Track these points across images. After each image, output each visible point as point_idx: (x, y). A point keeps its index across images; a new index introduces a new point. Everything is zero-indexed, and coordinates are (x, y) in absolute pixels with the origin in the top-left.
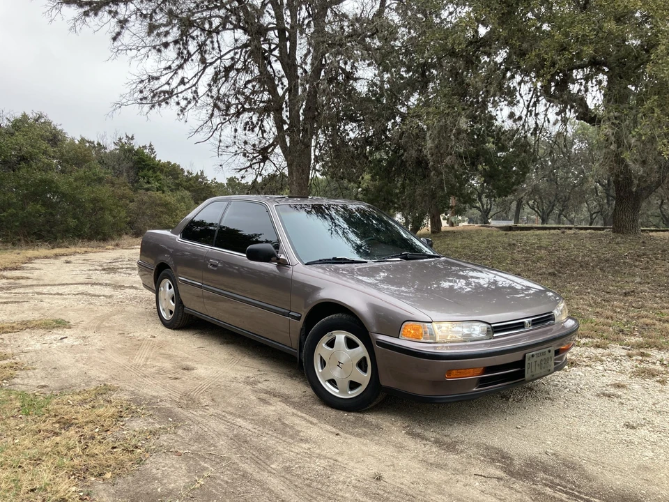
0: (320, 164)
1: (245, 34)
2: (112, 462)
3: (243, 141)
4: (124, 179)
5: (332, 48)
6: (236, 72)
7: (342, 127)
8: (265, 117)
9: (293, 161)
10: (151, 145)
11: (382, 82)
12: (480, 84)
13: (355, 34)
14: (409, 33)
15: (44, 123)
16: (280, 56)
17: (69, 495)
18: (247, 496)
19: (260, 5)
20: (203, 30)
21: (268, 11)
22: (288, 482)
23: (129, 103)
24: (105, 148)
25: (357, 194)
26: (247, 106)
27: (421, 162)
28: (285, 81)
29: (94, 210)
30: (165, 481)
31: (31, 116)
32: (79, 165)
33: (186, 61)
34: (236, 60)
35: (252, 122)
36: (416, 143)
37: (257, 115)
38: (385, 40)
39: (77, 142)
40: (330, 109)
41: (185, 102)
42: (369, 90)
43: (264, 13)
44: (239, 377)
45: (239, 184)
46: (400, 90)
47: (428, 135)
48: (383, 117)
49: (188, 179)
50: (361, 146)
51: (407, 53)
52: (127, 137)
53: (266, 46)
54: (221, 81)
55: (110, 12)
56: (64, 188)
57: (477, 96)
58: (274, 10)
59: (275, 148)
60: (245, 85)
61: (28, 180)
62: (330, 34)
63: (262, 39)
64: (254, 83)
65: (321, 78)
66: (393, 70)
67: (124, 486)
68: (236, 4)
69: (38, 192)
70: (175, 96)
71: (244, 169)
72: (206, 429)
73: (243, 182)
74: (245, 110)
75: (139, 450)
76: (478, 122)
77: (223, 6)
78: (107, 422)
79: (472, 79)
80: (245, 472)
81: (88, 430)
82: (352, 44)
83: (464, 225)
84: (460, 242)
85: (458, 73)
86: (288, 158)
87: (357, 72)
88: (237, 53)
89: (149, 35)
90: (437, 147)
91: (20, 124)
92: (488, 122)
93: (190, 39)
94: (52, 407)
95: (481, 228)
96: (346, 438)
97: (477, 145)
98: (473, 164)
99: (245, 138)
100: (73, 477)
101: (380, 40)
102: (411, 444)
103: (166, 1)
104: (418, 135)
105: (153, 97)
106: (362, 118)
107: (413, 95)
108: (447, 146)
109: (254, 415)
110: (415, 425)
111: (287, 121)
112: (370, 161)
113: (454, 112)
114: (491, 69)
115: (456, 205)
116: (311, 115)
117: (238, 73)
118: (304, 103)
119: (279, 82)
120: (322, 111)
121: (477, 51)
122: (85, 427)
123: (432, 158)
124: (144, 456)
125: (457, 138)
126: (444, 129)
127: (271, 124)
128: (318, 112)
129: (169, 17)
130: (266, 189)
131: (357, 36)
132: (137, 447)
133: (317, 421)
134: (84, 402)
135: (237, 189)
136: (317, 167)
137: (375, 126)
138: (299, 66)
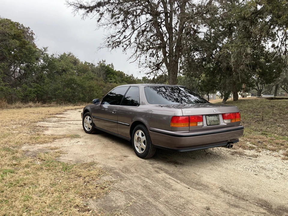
0: (182, 70)
1: (151, 16)
2: (96, 193)
4: (101, 78)
5: (188, 19)
6: (147, 32)
7: (192, 54)
8: (159, 51)
9: (170, 69)
10: (112, 64)
11: (211, 33)
12: (257, 32)
13: (198, 13)
14: (224, 10)
15: (72, 56)
16: (165, 25)
17: (80, 204)
18: (149, 211)
19: (157, 3)
20: (133, 15)
21: (160, 5)
22: (167, 207)
23: (103, 47)
24: (94, 66)
25: (199, 83)
26: (151, 46)
27: (229, 68)
28: (168, 35)
29: (90, 90)
30: (116, 202)
31: (67, 54)
32: (84, 73)
33: (126, 28)
34: (147, 27)
35: (153, 53)
36: (226, 60)
37: (155, 50)
38: (212, 15)
39: (84, 63)
40: (187, 46)
41: (126, 46)
42: (205, 37)
43: (159, 6)
45: (147, 79)
46: (219, 36)
47: (232, 56)
48: (211, 49)
49: (127, 78)
50: (201, 62)
51: (223, 19)
52: (103, 61)
53: (159, 21)
54: (141, 36)
55: (97, 10)
56: (79, 82)
57: (256, 38)
58: (163, 5)
59: (162, 64)
60: (151, 37)
61: (65, 79)
62: (187, 14)
63: (158, 18)
64: (154, 37)
65: (183, 33)
67: (100, 203)
68: (147, 3)
69: (69, 84)
70: (122, 44)
71: (149, 73)
72: (133, 182)
73: (149, 78)
74: (150, 48)
75: (106, 189)
76: (256, 49)
77: (142, 4)
78: (94, 177)
79: (254, 30)
80: (149, 201)
81: (87, 179)
82: (197, 17)
83: (249, 97)
84: (247, 105)
85: (247, 27)
86: (168, 68)
87: (199, 29)
88: (147, 24)
89: (112, 19)
90: (236, 61)
91: (63, 57)
92: (261, 50)
93: (128, 20)
94: (74, 169)
95: (258, 98)
96: (193, 190)
97: (256, 60)
98: (254, 69)
99: (150, 60)
100: (81, 197)
101: (210, 14)
102: (222, 195)
103: (119, 4)
104: (227, 56)
105: (113, 44)
106: (201, 49)
107: (225, 39)
108: (241, 61)
109: (153, 177)
110: (224, 187)
111: (168, 52)
112: (205, 68)
113: (245, 45)
114: (263, 25)
115: (245, 88)
116: (179, 49)
117: (147, 33)
118: (175, 44)
119: (165, 35)
120: (183, 47)
121: (256, 17)
122: (86, 178)
123: (234, 67)
124: (108, 191)
125: (246, 57)
126: (240, 53)
127: (161, 54)
128: (181, 47)
129: (120, 11)
130: (159, 81)
131: (200, 14)
132: (105, 187)
133: (180, 182)
134: (85, 168)
135: (146, 82)
136: (181, 72)
137: (208, 53)
138: (173, 28)
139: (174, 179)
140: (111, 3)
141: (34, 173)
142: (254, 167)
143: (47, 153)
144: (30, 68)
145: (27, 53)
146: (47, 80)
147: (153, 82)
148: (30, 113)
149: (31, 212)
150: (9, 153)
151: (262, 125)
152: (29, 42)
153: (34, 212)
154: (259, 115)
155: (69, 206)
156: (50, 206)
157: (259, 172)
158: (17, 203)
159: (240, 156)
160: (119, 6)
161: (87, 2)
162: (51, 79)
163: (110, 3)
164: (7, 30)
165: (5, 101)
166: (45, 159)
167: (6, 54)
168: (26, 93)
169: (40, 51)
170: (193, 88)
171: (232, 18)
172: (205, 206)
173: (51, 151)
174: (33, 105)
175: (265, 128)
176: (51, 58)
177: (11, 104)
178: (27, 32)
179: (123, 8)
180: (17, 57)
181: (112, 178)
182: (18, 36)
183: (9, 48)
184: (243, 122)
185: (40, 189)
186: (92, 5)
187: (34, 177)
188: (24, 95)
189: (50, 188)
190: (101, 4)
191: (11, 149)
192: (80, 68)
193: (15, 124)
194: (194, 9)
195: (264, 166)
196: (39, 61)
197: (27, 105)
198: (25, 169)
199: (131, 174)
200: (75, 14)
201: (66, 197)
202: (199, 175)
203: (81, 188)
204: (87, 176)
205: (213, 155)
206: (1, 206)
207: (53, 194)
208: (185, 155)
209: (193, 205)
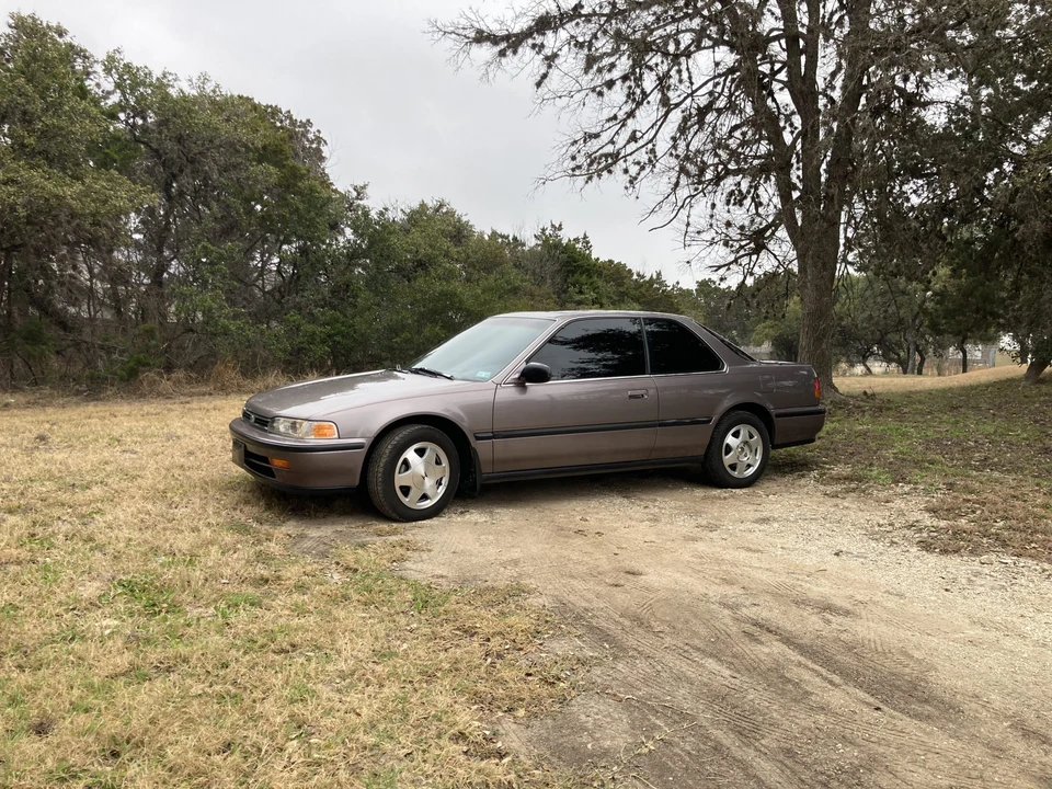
0: (856, 252)
1: (732, 52)
2: (525, 695)
3: (725, 221)
4: (547, 288)
5: (882, 56)
6: (715, 114)
7: (898, 188)
9: (808, 250)
10: (585, 237)
11: (977, 103)
13: (925, 27)
14: (1032, 10)
15: (447, 213)
16: (789, 81)
17: (470, 729)
19: (757, 3)
20: (666, 54)
21: (769, 10)
22: (788, 772)
24: (524, 245)
25: (924, 302)
26: (732, 166)
28: (797, 120)
30: (598, 735)
31: (430, 205)
32: (488, 270)
33: (639, 104)
34: (717, 95)
35: (740, 191)
36: (1044, 207)
37: (749, 179)
38: (984, 30)
39: (487, 238)
40: (875, 159)
41: (638, 167)
42: (950, 121)
43: (763, 14)
44: (711, 594)
45: (717, 289)
46: (1012, 115)
48: (977, 165)
49: (638, 285)
50: (933, 219)
51: (1028, 46)
52: (553, 226)
53: (765, 68)
54: (692, 131)
55: (534, 46)
56: (469, 303)
58: (780, 7)
59: (776, 229)
60: (730, 132)
61: (426, 293)
62: (878, 32)
63: (759, 57)
64: (745, 129)
65: (860, 108)
67: (541, 732)
68: (718, 6)
69: (437, 310)
70: (622, 161)
71: (724, 266)
72: (659, 668)
73: (723, 286)
74: (728, 172)
75: (562, 684)
77: (697, 12)
78: (521, 638)
80: (719, 742)
81: (495, 644)
82: (919, 45)
86: (800, 246)
87: (927, 91)
88: (718, 84)
89: (586, 72)
91: (418, 217)
93: (646, 71)
94: (451, 606)
96: (893, 717)
99: (726, 216)
100: (476, 707)
101: (974, 29)
102: (1020, 747)
103: (612, 18)
104: (1047, 192)
105: (591, 164)
106: (935, 169)
107: (1038, 122)
109: (734, 656)
110: (1029, 715)
111: (798, 184)
112: (950, 244)
116: (840, 171)
117: (718, 117)
118: (829, 153)
119: (786, 122)
120: (860, 164)
122: (492, 640)
124: (569, 694)
127: (771, 191)
128: (852, 165)
129: (616, 42)
130: (760, 296)
131: (929, 31)
132: (559, 679)
133: (841, 682)
134: (490, 605)
135: (713, 299)
136: (850, 257)
137: (962, 181)
138: (820, 93)
139: (817, 667)
140: (585, 16)
141: (320, 613)
143: (363, 546)
144: (310, 256)
145: (301, 206)
146: (364, 298)
147: (740, 299)
149: (312, 741)
150: (247, 542)
152: (308, 171)
153: (323, 743)
155: (433, 732)
156: (374, 727)
158: (268, 707)
160: (614, 25)
161: (502, 19)
162: (377, 293)
163: (580, 16)
164: (243, 134)
165: (234, 368)
166: (355, 566)
167: (237, 213)
168: (298, 340)
169: (344, 197)
170: (901, 321)
173: (375, 538)
176: (377, 223)
177: (253, 378)
178: (304, 135)
180: (272, 221)
181: (581, 648)
182: (275, 152)
183: (247, 192)
185: (342, 666)
186: (517, 30)
187: (321, 623)
188: (293, 349)
189: (370, 665)
190: (550, 23)
191: (251, 527)
192: (476, 253)
194: (908, 11)
196: (340, 234)
198: (295, 596)
199: (652, 639)
200: (460, 63)
201: (424, 700)
202: (919, 662)
203: (474, 675)
204: (494, 635)
205: (981, 586)
206: (220, 712)
207: (382, 686)
208: (865, 579)
209: (894, 773)
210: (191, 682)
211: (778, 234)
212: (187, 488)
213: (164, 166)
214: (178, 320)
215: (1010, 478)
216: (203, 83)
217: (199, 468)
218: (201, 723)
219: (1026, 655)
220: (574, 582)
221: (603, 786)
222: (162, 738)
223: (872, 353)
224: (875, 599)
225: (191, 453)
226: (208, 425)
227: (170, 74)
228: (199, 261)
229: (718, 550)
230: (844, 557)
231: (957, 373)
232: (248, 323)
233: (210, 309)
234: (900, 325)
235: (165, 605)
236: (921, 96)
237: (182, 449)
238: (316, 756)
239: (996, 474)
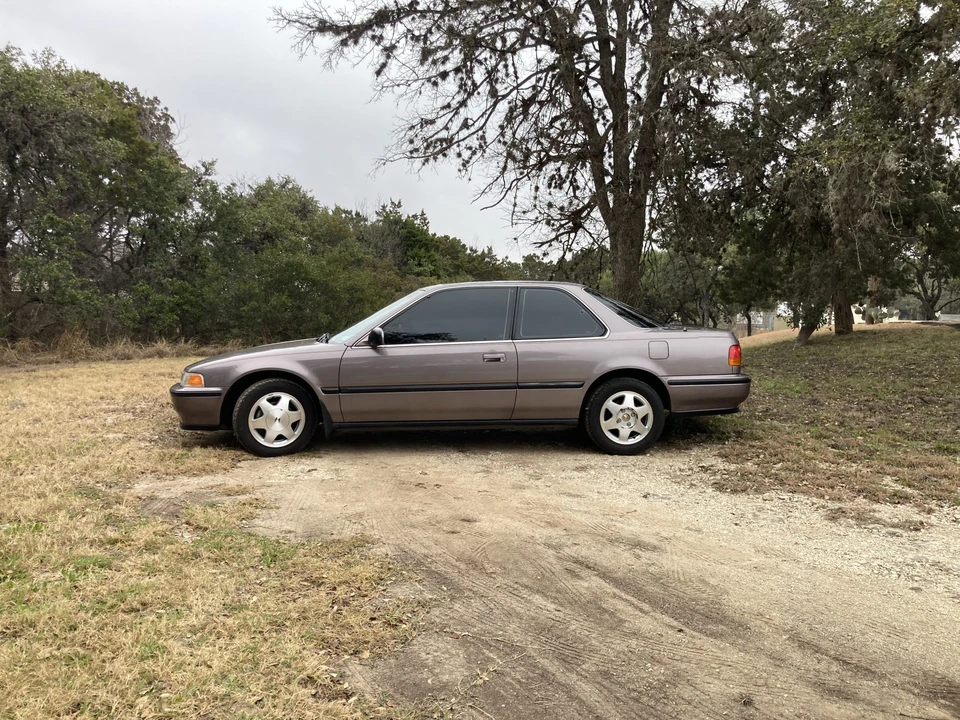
0: (659, 231)
1: (552, 51)
2: (370, 638)
3: (547, 202)
4: (388, 260)
5: (680, 60)
6: (538, 106)
7: (694, 175)
8: (579, 168)
9: (618, 229)
10: (423, 214)
12: (921, 97)
13: (714, 38)
14: (802, 26)
15: (292, 189)
16: (601, 79)
17: (318, 673)
18: (547, 704)
19: (573, 8)
20: (494, 50)
21: (584, 15)
22: (606, 692)
23: (396, 157)
24: (366, 220)
25: (716, 275)
26: (553, 153)
27: (819, 224)
28: (609, 114)
29: (350, 302)
30: (437, 671)
31: (276, 181)
32: (333, 243)
33: (470, 95)
34: (539, 89)
35: (560, 176)
36: (811, 195)
37: (567, 165)
38: (762, 42)
39: (331, 213)
40: (675, 149)
41: (469, 152)
42: (736, 119)
43: (579, 18)
44: (537, 536)
45: (540, 263)
46: (784, 117)
47: (831, 182)
48: (757, 158)
49: (471, 259)
50: (723, 203)
51: (798, 57)
52: (392, 203)
53: (581, 66)
54: (518, 121)
55: (373, 37)
56: (315, 274)
57: (916, 117)
58: (593, 13)
59: (591, 211)
60: (551, 123)
61: (272, 264)
62: (676, 40)
63: (575, 57)
64: (564, 120)
65: (662, 105)
66: (774, 86)
67: (385, 671)
68: (540, 9)
69: (283, 280)
70: (455, 145)
71: (547, 242)
72: (492, 606)
73: (546, 260)
74: (550, 159)
75: (404, 626)
76: (917, 158)
77: (521, 14)
78: (365, 585)
79: (908, 90)
80: (545, 670)
81: (341, 592)
82: (710, 53)
83: (892, 321)
84: (884, 349)
85: (883, 83)
86: (611, 225)
87: (717, 92)
88: (540, 79)
89: (422, 63)
90: (845, 200)
91: (264, 193)
92: (936, 158)
93: (476, 65)
94: (298, 559)
95: (922, 326)
96: (693, 637)
97: (916, 194)
98: (909, 225)
99: (549, 198)
100: (323, 652)
101: (754, 42)
102: (796, 657)
103: (445, 15)
104: (813, 182)
105: (427, 148)
106: (724, 160)
107: (806, 122)
108: (864, 198)
109: (558, 591)
110: (804, 629)
111: (610, 171)
112: (737, 224)
113: (876, 145)
114: (941, 72)
115: (878, 290)
116: (646, 160)
117: (541, 108)
118: (636, 144)
119: (599, 115)
120: (662, 154)
121: (916, 45)
122: (338, 589)
123: (837, 218)
124: (411, 634)
125: (881, 186)
126: (859, 171)
127: (587, 176)
128: (656, 155)
129: (449, 37)
130: (578, 269)
131: (718, 40)
132: (401, 621)
133: (650, 609)
134: (336, 556)
135: (537, 271)
136: (654, 236)
137: (745, 172)
138: (629, 91)
139: (629, 598)
140: (420, 12)
141: (171, 571)
142: (909, 562)
143: (212, 505)
144: (159, 228)
145: (150, 181)
146: (213, 268)
147: (561, 272)
148: (160, 374)
149: (163, 696)
150: (96, 505)
151: (938, 419)
152: (157, 147)
153: (173, 697)
154: (928, 385)
155: (282, 678)
156: (225, 677)
157: (925, 580)
158: (119, 666)
159: (859, 526)
160: (447, 21)
161: (343, 10)
162: (225, 264)
163: (416, 11)
164: (89, 109)
165: (82, 337)
166: (206, 525)
167: (84, 186)
168: (147, 309)
169: (192, 173)
170: (697, 292)
171: (832, 51)
172: (737, 691)
173: (225, 498)
174: (168, 349)
175: (949, 430)
176: (225, 198)
177: (102, 345)
178: (152, 112)
179: (461, 27)
180: (120, 195)
181: (421, 592)
182: (122, 128)
183: (94, 166)
184: (870, 410)
185: (193, 621)
186: (357, 21)
187: (172, 581)
188: (142, 318)
189: (222, 618)
190: (388, 17)
191: (101, 491)
193: (114, 411)
194: (700, 23)
195: (943, 559)
196: (189, 207)
197: (150, 350)
198: (146, 556)
199: (485, 580)
200: (304, 51)
201: (274, 648)
202: (714, 587)
203: (321, 622)
204: (340, 584)
205: (764, 519)
206: (69, 673)
207: (232, 637)
208: (669, 518)
209: (693, 686)
210: (38, 646)
211: (592, 214)
212: (33, 454)
213: (7, 138)
214: (23, 290)
215: (786, 426)
216: (48, 58)
217: (45, 435)
218: (49, 686)
219: (799, 577)
220: (415, 532)
221: (442, 717)
222: (11, 702)
223: (673, 320)
224: (678, 535)
225: (37, 420)
226: (55, 393)
227: (14, 48)
228: (45, 232)
229: (543, 496)
230: (651, 499)
231: (744, 336)
232: (96, 292)
233: (57, 279)
234: (696, 295)
235: (10, 572)
236: (712, 97)
237: (28, 416)
238: (167, 710)
239: (775, 423)
